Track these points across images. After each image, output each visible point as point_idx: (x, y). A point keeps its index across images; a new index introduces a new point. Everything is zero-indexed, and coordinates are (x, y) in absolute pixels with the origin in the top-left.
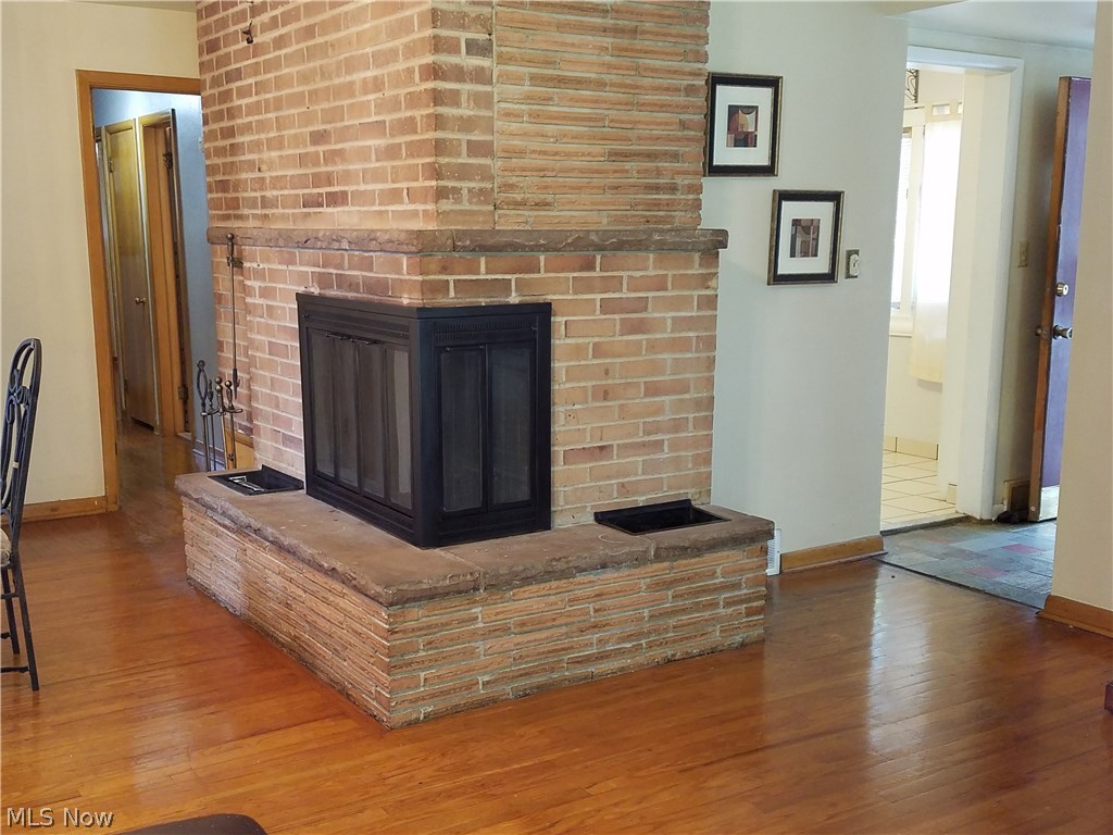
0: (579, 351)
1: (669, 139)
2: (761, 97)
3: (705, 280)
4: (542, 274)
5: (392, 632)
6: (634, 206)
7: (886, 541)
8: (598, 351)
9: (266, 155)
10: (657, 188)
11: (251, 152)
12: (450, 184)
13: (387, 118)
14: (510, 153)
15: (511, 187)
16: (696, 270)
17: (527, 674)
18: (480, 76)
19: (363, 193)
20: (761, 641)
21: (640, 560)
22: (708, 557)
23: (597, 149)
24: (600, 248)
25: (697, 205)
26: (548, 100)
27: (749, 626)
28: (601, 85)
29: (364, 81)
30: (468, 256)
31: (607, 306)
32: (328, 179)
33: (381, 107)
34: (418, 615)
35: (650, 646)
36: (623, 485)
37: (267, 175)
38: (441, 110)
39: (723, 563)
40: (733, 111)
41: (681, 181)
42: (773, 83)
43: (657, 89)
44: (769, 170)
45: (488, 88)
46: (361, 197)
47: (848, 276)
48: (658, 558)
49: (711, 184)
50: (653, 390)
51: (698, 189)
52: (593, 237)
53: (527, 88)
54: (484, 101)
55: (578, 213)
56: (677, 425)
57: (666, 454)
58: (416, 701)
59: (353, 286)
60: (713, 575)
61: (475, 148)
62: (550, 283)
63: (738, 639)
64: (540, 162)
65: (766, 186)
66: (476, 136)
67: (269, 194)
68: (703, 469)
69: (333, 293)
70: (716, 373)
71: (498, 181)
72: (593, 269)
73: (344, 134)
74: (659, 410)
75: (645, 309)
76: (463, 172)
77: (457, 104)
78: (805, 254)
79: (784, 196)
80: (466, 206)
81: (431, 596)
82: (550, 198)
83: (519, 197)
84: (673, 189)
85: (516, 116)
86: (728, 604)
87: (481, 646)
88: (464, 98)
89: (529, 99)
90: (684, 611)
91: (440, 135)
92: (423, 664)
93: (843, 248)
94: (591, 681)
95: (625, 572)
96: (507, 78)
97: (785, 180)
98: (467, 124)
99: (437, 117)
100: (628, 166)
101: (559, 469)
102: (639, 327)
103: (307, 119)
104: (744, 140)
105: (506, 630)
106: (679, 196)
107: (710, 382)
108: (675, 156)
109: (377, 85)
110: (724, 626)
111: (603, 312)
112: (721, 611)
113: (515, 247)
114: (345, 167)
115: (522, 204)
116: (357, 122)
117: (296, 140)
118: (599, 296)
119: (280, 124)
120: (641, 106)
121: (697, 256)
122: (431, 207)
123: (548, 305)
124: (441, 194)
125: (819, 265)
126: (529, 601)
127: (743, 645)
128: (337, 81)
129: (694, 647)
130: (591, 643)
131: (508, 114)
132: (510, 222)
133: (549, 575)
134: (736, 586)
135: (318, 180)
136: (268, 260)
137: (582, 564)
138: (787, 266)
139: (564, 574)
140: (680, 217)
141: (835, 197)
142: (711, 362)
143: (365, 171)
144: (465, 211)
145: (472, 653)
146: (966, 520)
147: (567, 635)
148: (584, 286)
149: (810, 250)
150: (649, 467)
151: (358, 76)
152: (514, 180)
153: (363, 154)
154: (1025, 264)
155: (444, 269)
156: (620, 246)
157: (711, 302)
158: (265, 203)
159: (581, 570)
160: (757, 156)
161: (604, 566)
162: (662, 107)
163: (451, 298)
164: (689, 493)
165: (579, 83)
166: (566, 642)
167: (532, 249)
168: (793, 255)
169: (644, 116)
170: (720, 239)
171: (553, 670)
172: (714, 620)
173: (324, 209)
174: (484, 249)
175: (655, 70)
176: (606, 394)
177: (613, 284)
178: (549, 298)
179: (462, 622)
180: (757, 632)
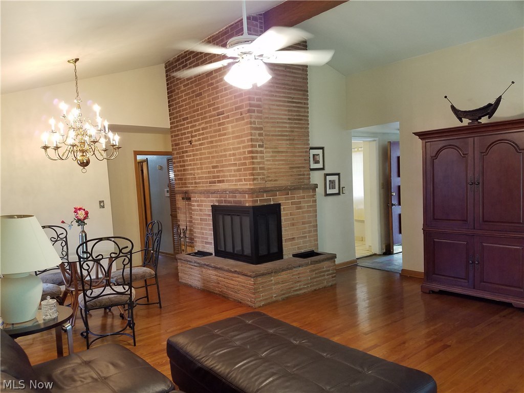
0: (287, 214)
1: (302, 163)
2: (320, 152)
3: (314, 196)
4: (278, 197)
5: (255, 284)
6: (296, 179)
7: (358, 260)
8: (291, 214)
9: (196, 171)
10: (300, 175)
11: (190, 171)
12: (256, 177)
13: (237, 162)
14: (269, 169)
15: (269, 177)
16: (311, 194)
17: (284, 294)
18: (261, 152)
19: (229, 180)
20: (335, 284)
21: (307, 265)
22: (322, 263)
23: (287, 167)
24: (290, 190)
25: (309, 178)
26: (276, 156)
27: (332, 281)
28: (287, 152)
29: (230, 154)
30: (262, 193)
31: (292, 203)
32: (218, 177)
33: (235, 160)
34: (260, 280)
35: (311, 286)
36: (298, 247)
37: (197, 176)
38: (254, 160)
39: (326, 265)
40: (314, 155)
41: (305, 173)
42: (322, 148)
43: (299, 152)
44: (323, 169)
45: (263, 155)
46: (228, 181)
47: (343, 193)
48: (311, 264)
49: (312, 173)
50: (304, 224)
51: (309, 174)
52: (289, 187)
53: (271, 154)
54: (262, 158)
55: (283, 182)
56: (310, 232)
57: (308, 239)
58: (260, 301)
59: (230, 202)
60: (323, 268)
61: (261, 168)
62: (280, 199)
63: (330, 284)
64: (275, 170)
65: (323, 172)
66: (261, 166)
67: (197, 181)
68: (316, 243)
69: (223, 204)
70: (317, 218)
71: (266, 175)
72: (289, 195)
73: (223, 166)
74: (305, 228)
75: (301, 204)
76: (259, 174)
77: (257, 159)
78: (333, 189)
79: (326, 175)
80: (259, 182)
81: (263, 275)
82: (277, 179)
83: (270, 179)
84: (304, 175)
85: (269, 160)
86: (327, 275)
87: (274, 287)
88: (258, 157)
89: (272, 156)
90: (318, 277)
91: (253, 166)
92: (262, 292)
93: (341, 186)
94: (298, 295)
95: (304, 268)
96: (266, 152)
97: (327, 171)
98: (259, 163)
99: (253, 162)
100: (294, 170)
101: (284, 244)
102: (299, 208)
103: (211, 163)
104: (317, 162)
105: (279, 283)
106: (305, 176)
107: (316, 220)
108: (304, 167)
109: (234, 155)
110: (326, 281)
111: (292, 205)
112: (326, 277)
113: (272, 191)
114: (224, 174)
115: (271, 180)
116: (228, 163)
117: (207, 168)
118: (290, 201)
119: (201, 164)
120: (295, 156)
121: (311, 190)
122: (251, 182)
123: (280, 204)
124: (254, 179)
125: (336, 191)
126: (284, 276)
127: (331, 286)
128: (221, 154)
129: (321, 286)
130: (298, 285)
131: (267, 160)
132: (269, 185)
133: (288, 269)
134: (329, 271)
135: (214, 177)
136: (200, 197)
137: (294, 266)
138: (329, 191)
139: (291, 269)
140: (306, 181)
141: (338, 174)
142: (316, 215)
143: (230, 175)
144: (260, 184)
145: (272, 288)
146: (375, 255)
147: (292, 284)
148: (287, 199)
149: (334, 188)
150: (304, 242)
151: (228, 153)
152: (269, 175)
153: (230, 171)
154: (383, 188)
155: (257, 197)
156: (294, 189)
157: (315, 201)
158: (196, 183)
159: (294, 267)
160: (320, 166)
161: (300, 266)
162: (301, 156)
163: (259, 204)
164: (313, 249)
165: (282, 152)
166: (292, 286)
167: (276, 191)
168: (330, 189)
169: (296, 158)
170: (316, 186)
171: (289, 293)
172: (325, 279)
173: (217, 184)
174: (266, 191)
175: (298, 148)
176: (293, 225)
177: (293, 198)
178: (280, 202)
179: (269, 281)
180: (334, 282)
